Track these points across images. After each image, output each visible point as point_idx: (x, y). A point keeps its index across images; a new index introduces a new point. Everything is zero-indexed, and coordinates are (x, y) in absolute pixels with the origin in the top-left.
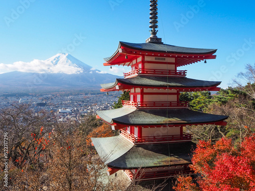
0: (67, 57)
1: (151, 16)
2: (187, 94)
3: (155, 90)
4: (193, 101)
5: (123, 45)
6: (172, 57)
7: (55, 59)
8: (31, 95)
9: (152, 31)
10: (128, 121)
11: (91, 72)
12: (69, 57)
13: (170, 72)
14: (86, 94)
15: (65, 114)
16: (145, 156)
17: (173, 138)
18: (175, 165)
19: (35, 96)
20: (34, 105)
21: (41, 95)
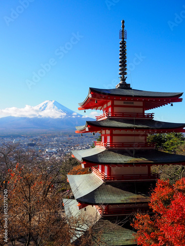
0: (53, 103)
1: (120, 64)
2: (161, 136)
3: (123, 132)
4: (166, 143)
5: (93, 91)
6: (139, 101)
7: (43, 106)
8: (23, 137)
9: (121, 77)
10: (97, 160)
11: (74, 117)
12: (56, 103)
13: (137, 115)
14: (70, 136)
15: (51, 154)
16: (113, 193)
17: (140, 176)
18: (142, 203)
19: (26, 137)
20: (25, 145)
21: (32, 137)
